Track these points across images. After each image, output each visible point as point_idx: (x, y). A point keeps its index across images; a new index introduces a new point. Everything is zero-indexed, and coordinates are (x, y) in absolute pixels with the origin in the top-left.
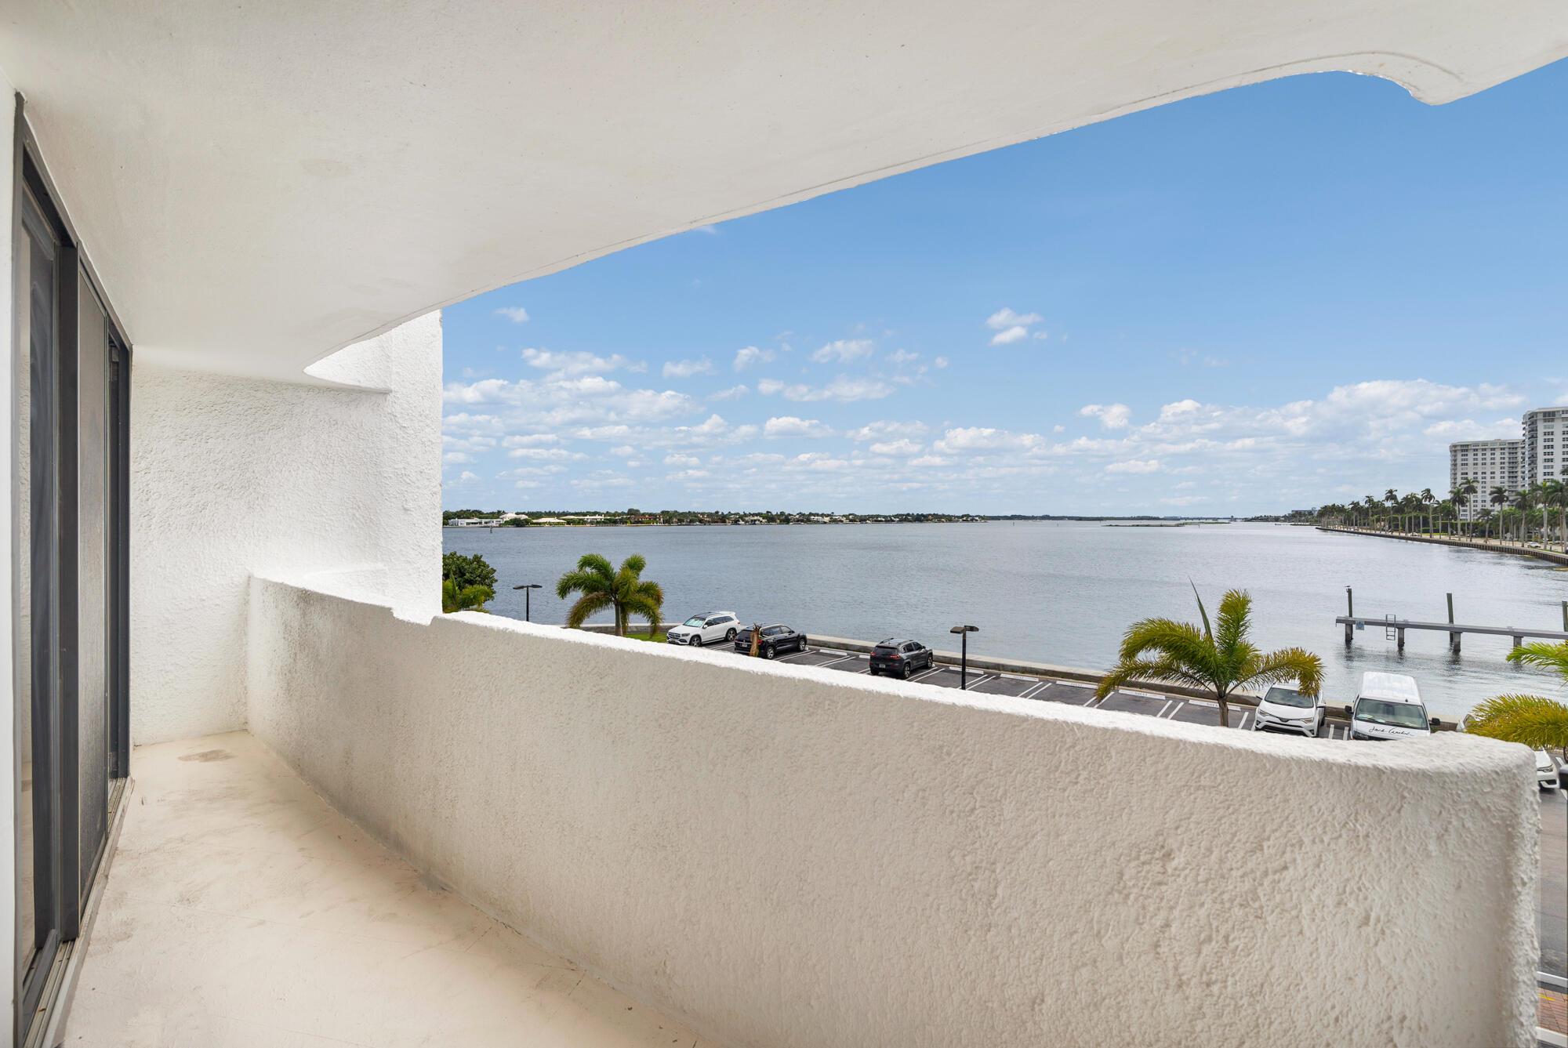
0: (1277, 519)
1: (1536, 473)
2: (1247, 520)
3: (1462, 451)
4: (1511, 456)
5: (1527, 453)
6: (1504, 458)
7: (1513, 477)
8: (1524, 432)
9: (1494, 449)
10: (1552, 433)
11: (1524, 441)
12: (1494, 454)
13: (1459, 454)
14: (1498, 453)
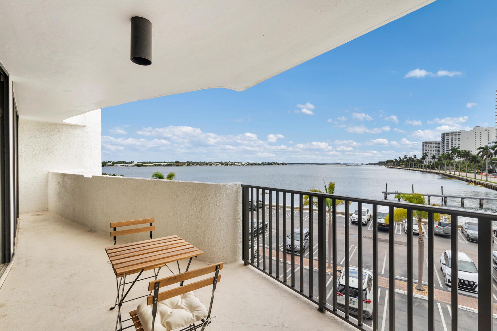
0: (375, 164)
1: (444, 151)
2: (366, 164)
3: (425, 144)
4: (438, 146)
5: (442, 145)
6: (436, 146)
7: (439, 152)
9: (434, 144)
10: (449, 139)
11: (441, 141)
12: (434, 145)
13: (424, 145)
14: (435, 145)
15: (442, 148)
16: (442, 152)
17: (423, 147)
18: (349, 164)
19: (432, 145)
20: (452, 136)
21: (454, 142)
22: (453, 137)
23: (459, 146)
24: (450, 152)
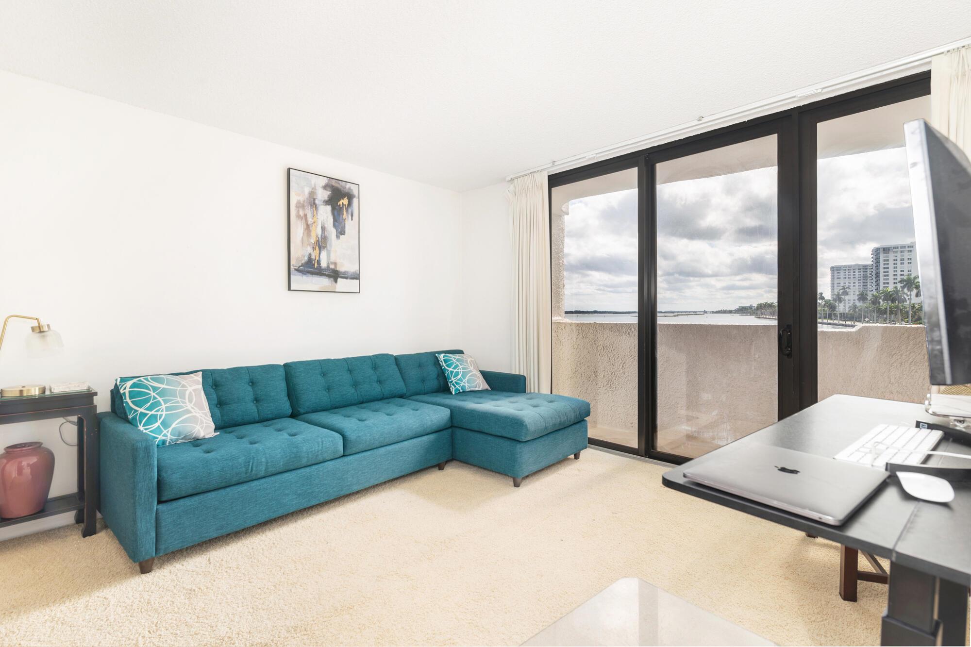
0: (730, 312)
1: (879, 283)
3: (837, 270)
4: (864, 273)
5: (874, 271)
6: (860, 275)
8: (872, 259)
9: (855, 269)
10: (888, 260)
11: (872, 265)
12: (855, 272)
14: (857, 271)
15: (874, 279)
16: (875, 286)
17: (833, 276)
18: (678, 312)
19: (852, 272)
20: (896, 254)
21: (899, 265)
22: (896, 257)
23: (909, 273)
24: (899, 286)
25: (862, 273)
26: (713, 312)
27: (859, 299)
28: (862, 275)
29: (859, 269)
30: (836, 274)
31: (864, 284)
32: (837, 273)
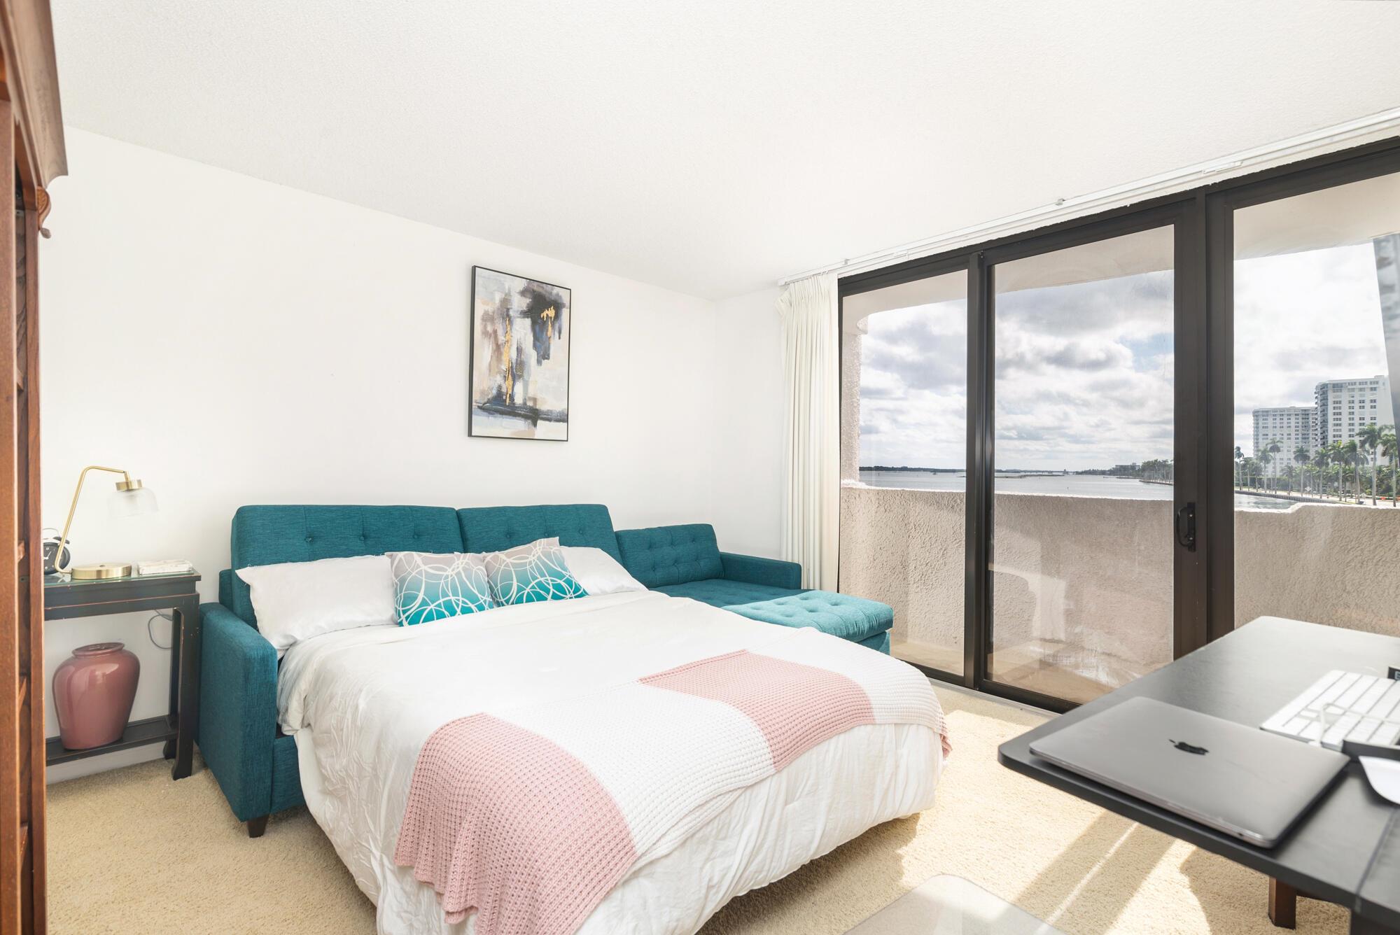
0: (1103, 473)
1: (1327, 436)
3: (1263, 416)
4: (1304, 421)
5: (1319, 419)
6: (1298, 423)
7: (1305, 439)
8: (1316, 401)
9: (1290, 415)
10: (1340, 402)
11: (1317, 408)
12: (1290, 419)
13: (1261, 419)
14: (1293, 418)
15: (1319, 429)
16: (1321, 439)
17: (1258, 424)
18: (1025, 471)
19: (1285, 418)
20: (1353, 393)
21: (1357, 410)
22: (1353, 397)
23: (1373, 421)
24: (1357, 440)
25: (1300, 420)
26: (1078, 473)
27: (1296, 458)
28: (1300, 424)
29: (1296, 415)
30: (1261, 422)
31: (1304, 436)
32: (1263, 420)
